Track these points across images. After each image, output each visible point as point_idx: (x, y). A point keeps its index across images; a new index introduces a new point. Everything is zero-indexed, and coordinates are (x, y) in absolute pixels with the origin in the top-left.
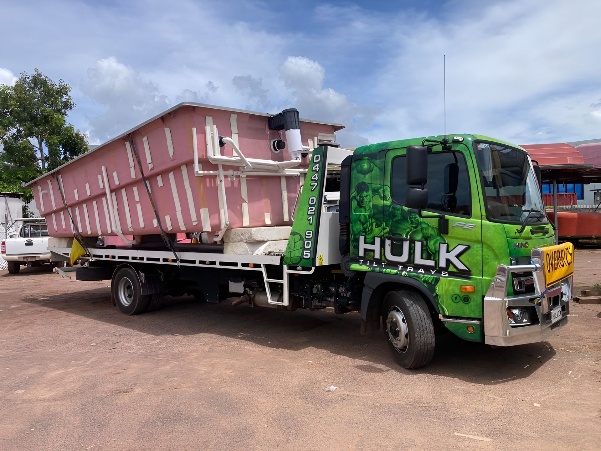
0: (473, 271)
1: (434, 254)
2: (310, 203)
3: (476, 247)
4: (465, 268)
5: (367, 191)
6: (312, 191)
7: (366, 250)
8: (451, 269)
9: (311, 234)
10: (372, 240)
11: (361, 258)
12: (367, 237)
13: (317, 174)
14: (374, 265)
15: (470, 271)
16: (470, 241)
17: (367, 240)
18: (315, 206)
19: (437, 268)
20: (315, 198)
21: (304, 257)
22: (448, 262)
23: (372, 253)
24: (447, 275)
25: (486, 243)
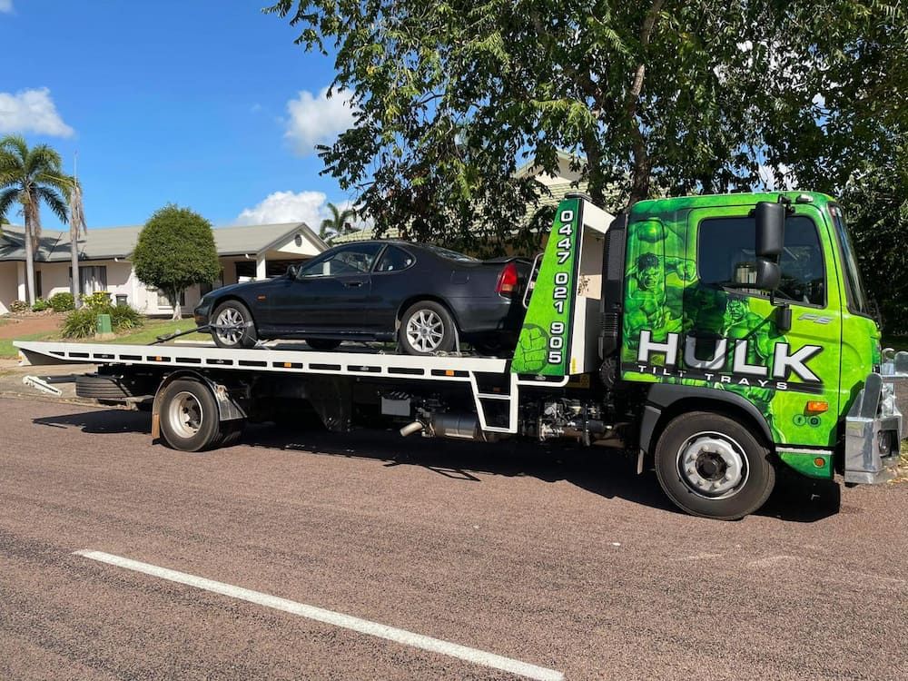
0: (826, 383)
1: (767, 358)
2: (558, 282)
3: (832, 350)
4: (815, 378)
6: (559, 263)
7: (651, 352)
8: (793, 378)
9: (562, 328)
10: (664, 338)
11: (642, 363)
12: (654, 333)
13: (568, 240)
14: (665, 373)
15: (821, 382)
16: (824, 340)
17: (654, 338)
18: (568, 286)
19: (771, 378)
20: (566, 275)
21: (550, 361)
22: (789, 369)
23: (662, 357)
24: (785, 388)
25: (846, 344)
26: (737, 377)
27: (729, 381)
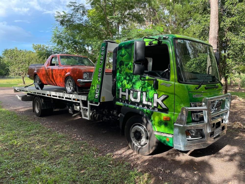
0: (170, 110)
1: (152, 99)
2: (99, 71)
3: (171, 96)
4: (166, 108)
5: (123, 66)
6: (100, 65)
7: (122, 95)
8: (159, 107)
9: (99, 86)
10: (125, 90)
11: (120, 99)
12: (123, 89)
13: (102, 57)
14: (126, 103)
15: (168, 109)
16: (169, 93)
17: (123, 90)
18: (101, 72)
19: (153, 107)
20: (101, 69)
21: (96, 97)
23: (125, 97)
24: (157, 110)
25: (176, 95)
26: (144, 105)
27: (141, 106)
